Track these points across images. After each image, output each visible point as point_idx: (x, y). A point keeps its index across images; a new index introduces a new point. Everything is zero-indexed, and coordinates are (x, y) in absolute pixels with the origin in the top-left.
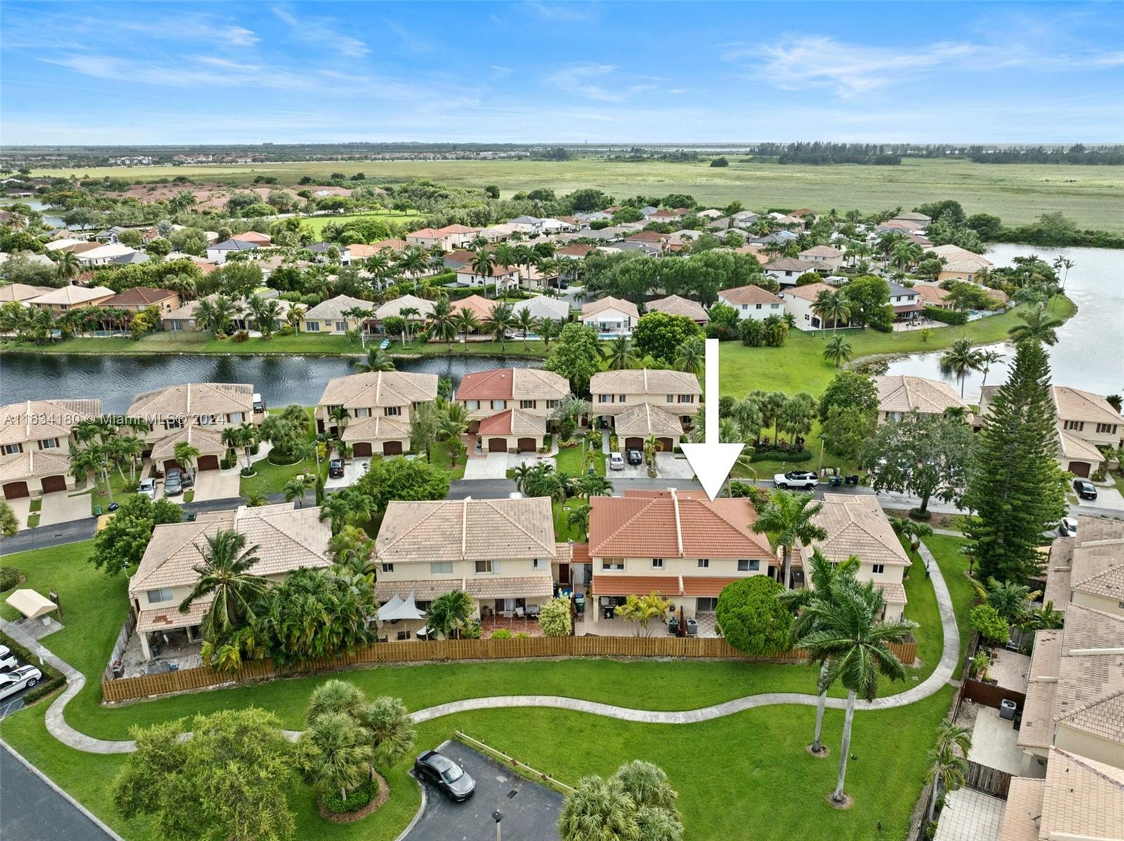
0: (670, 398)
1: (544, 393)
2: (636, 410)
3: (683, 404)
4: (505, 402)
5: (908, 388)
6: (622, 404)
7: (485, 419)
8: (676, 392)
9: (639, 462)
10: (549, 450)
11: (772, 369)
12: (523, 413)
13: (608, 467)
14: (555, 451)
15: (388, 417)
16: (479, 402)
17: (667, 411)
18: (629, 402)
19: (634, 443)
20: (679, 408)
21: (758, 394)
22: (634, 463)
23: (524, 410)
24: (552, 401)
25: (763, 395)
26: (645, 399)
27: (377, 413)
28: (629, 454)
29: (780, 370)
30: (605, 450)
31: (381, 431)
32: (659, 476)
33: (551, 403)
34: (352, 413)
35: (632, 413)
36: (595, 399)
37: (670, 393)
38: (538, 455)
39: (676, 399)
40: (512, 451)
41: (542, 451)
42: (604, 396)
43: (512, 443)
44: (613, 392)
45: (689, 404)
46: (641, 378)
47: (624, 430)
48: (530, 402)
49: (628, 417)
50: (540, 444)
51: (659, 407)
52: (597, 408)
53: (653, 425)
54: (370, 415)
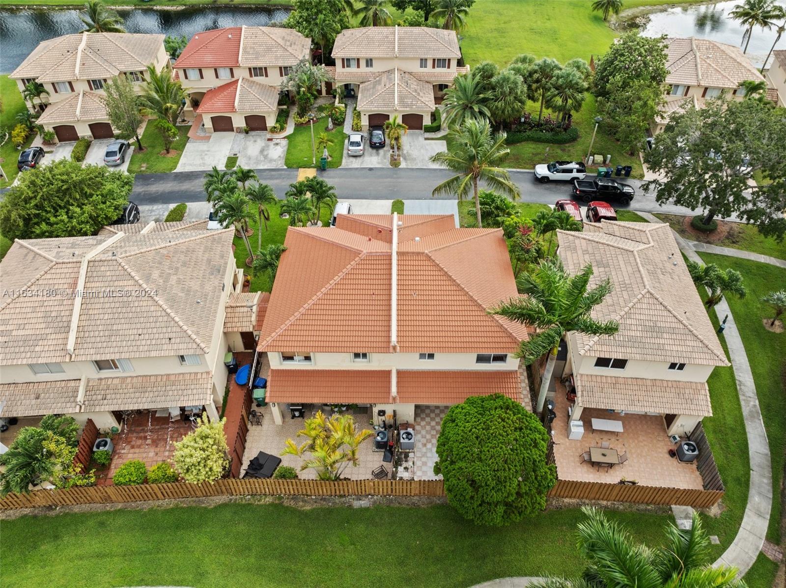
0: (423, 62)
1: (277, 58)
2: (384, 78)
3: (438, 70)
4: (231, 70)
5: (698, 54)
6: (369, 69)
7: (210, 91)
8: (430, 56)
9: (382, 145)
10: (282, 129)
11: (539, 22)
12: (254, 82)
13: (345, 152)
14: (290, 129)
15: (94, 91)
16: (200, 71)
17: (419, 79)
18: (377, 67)
19: (378, 121)
20: (434, 75)
21: (524, 60)
22: (376, 147)
23: (255, 79)
24: (286, 68)
25: (531, 61)
26: (396, 64)
27: (81, 87)
28: (371, 135)
29: (548, 25)
30: (347, 129)
31: (84, 111)
32: (403, 165)
33: (284, 70)
34: (48, 88)
35: (379, 82)
36: (339, 63)
37: (423, 57)
38: (269, 136)
39: (430, 63)
40: (240, 130)
41: (273, 130)
42: (348, 60)
43: (239, 122)
44: (358, 56)
45: (445, 70)
46: (391, 37)
47: (367, 104)
48: (261, 69)
49: (374, 87)
50: (271, 122)
51: (410, 73)
52: (341, 75)
53: (401, 99)
54: (73, 90)
